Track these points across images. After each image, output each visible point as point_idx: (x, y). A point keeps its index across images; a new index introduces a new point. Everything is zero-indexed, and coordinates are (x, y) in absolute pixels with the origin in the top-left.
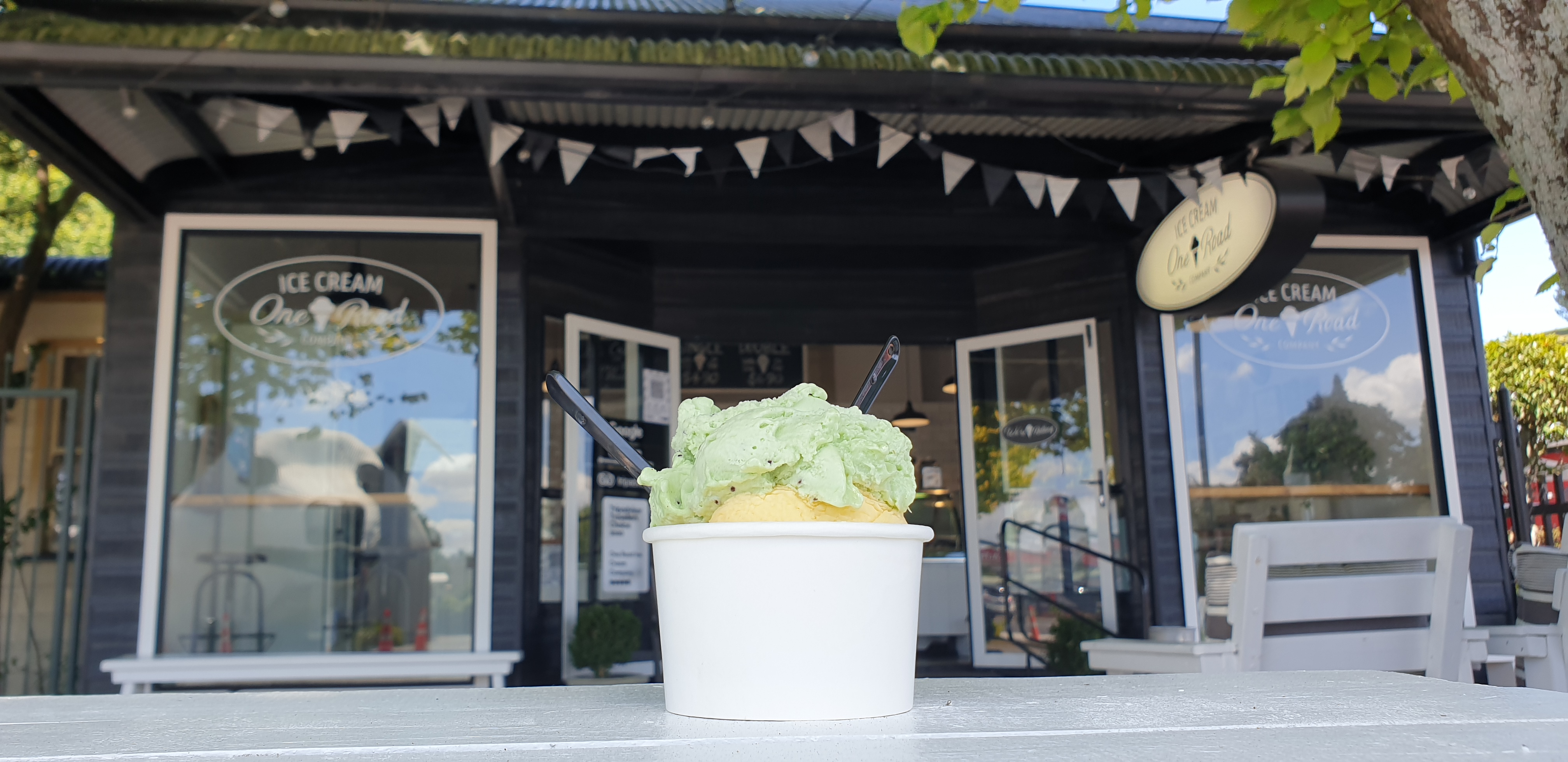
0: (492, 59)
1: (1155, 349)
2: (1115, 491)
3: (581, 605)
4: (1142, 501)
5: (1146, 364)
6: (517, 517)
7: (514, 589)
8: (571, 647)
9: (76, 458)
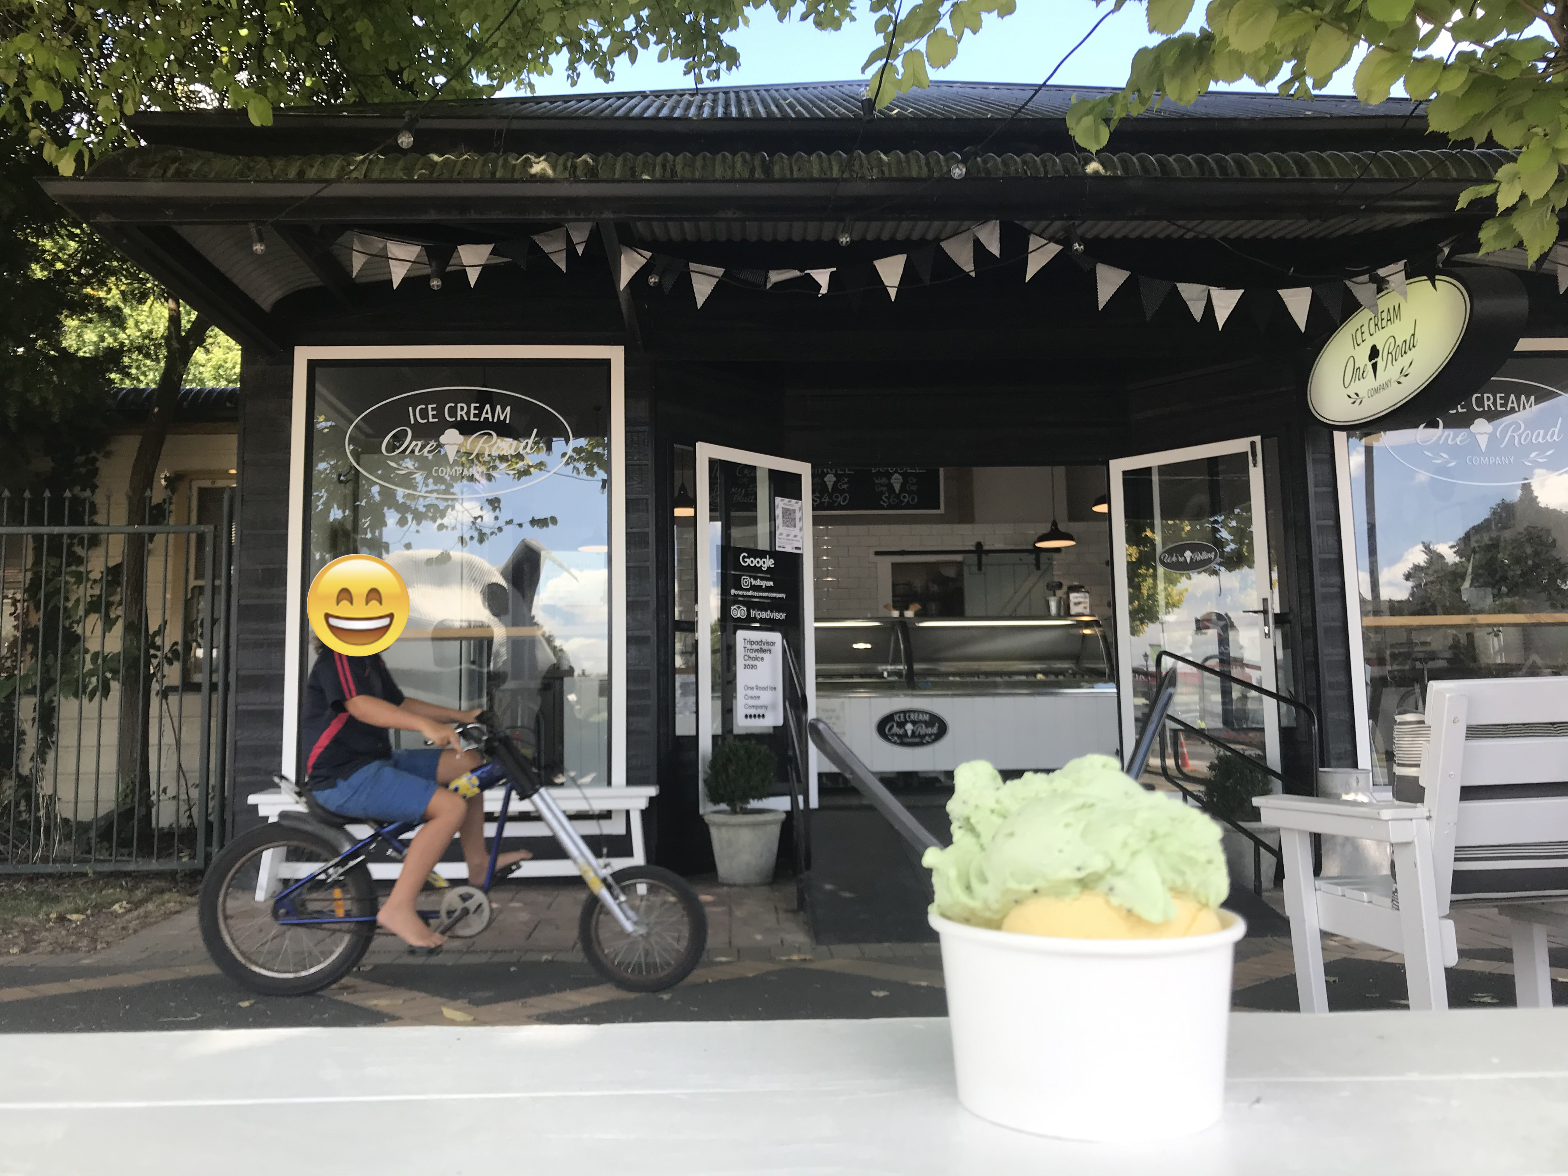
0: (619, 181)
1: (1327, 468)
2: (1280, 620)
3: (715, 737)
4: (1311, 632)
5: (1316, 485)
6: (650, 650)
7: (648, 723)
8: (705, 781)
9: (215, 589)
